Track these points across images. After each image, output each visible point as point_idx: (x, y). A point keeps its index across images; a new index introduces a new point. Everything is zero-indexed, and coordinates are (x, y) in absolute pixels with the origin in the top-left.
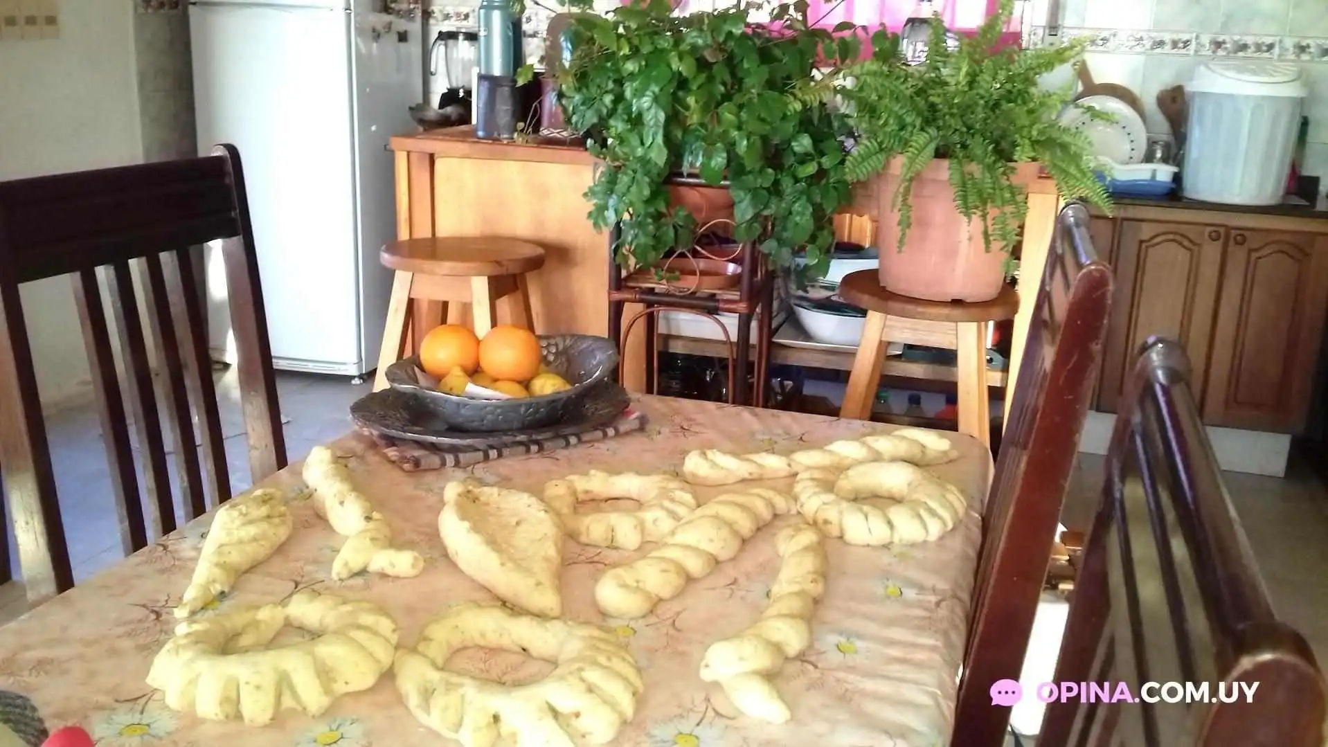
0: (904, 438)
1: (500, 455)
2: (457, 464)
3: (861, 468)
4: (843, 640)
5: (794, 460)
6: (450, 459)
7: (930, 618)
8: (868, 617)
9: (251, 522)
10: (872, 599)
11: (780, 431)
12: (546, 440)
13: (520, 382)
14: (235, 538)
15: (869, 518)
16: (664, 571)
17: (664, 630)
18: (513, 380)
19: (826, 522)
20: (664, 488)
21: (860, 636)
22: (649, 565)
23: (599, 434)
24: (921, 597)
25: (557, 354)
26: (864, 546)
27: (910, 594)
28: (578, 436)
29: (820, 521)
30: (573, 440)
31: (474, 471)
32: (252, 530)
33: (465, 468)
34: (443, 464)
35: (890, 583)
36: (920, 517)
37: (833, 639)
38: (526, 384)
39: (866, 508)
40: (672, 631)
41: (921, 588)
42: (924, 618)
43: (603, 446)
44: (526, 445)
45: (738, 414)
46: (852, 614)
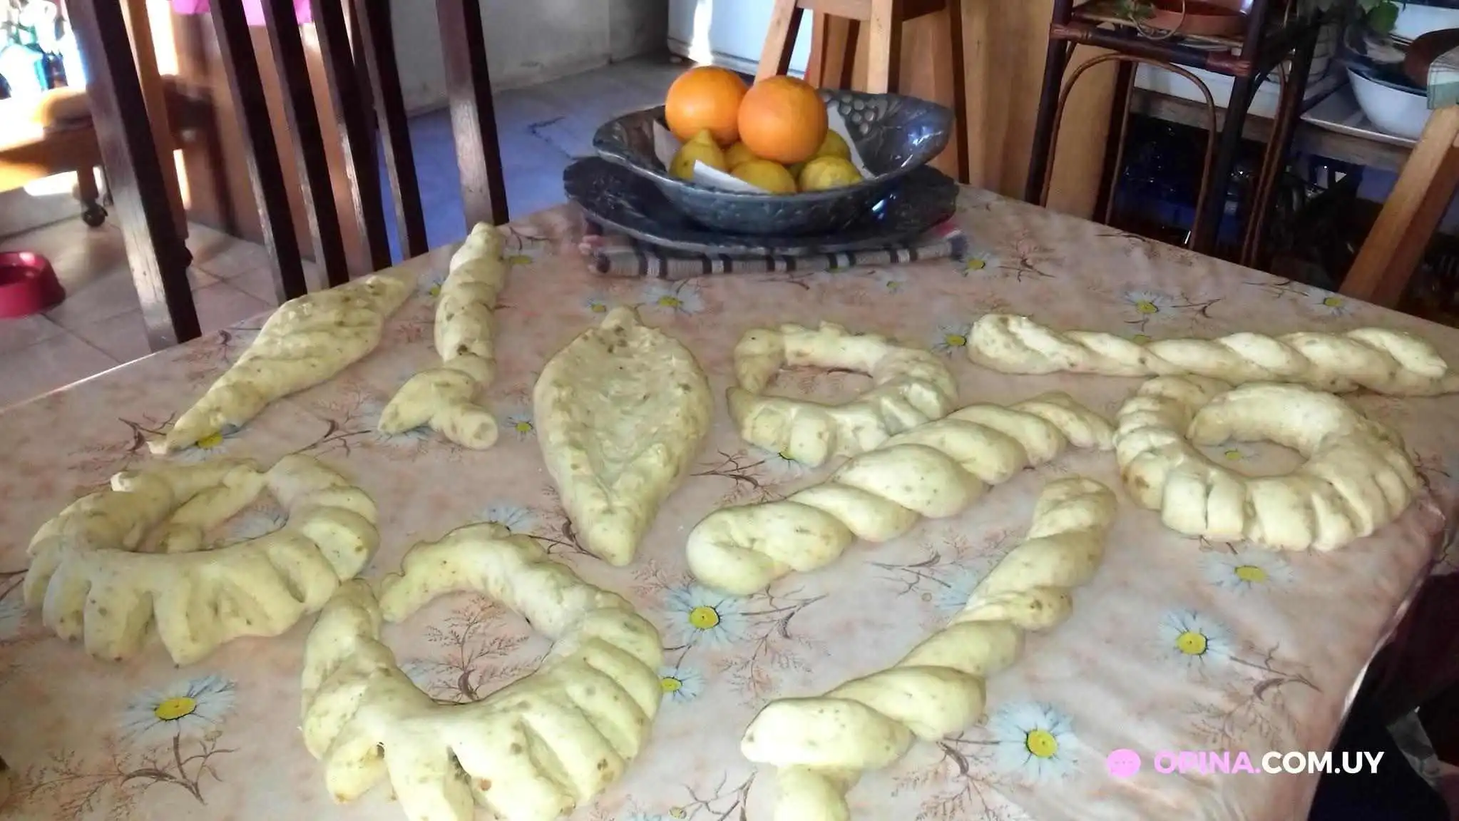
0: (1367, 346)
1: (728, 269)
2: (663, 274)
3: (1255, 393)
4: (1044, 724)
5: (1154, 354)
6: (654, 265)
7: (1230, 714)
8: (1115, 687)
9: (308, 331)
10: (1141, 650)
11: (1176, 291)
12: (801, 257)
13: (787, 166)
14: (276, 351)
15: (1212, 494)
16: (801, 531)
17: (762, 631)
18: (775, 161)
19: (1140, 483)
20: (903, 373)
21: (1079, 725)
22: (781, 517)
23: (886, 256)
24: (1238, 666)
25: (874, 125)
26: (1191, 537)
27: (1221, 654)
28: (851, 255)
29: (1132, 477)
30: (842, 261)
31: (682, 289)
32: (304, 342)
33: (673, 281)
34: (643, 270)
35: (1195, 625)
36: (1309, 508)
37: (1030, 717)
38: (795, 168)
39: (1213, 474)
40: (775, 636)
41: (1249, 648)
42: (1220, 714)
43: (885, 276)
44: (770, 262)
45: (1127, 251)
46: (1090, 672)
